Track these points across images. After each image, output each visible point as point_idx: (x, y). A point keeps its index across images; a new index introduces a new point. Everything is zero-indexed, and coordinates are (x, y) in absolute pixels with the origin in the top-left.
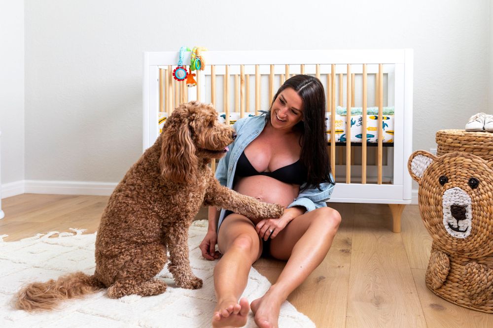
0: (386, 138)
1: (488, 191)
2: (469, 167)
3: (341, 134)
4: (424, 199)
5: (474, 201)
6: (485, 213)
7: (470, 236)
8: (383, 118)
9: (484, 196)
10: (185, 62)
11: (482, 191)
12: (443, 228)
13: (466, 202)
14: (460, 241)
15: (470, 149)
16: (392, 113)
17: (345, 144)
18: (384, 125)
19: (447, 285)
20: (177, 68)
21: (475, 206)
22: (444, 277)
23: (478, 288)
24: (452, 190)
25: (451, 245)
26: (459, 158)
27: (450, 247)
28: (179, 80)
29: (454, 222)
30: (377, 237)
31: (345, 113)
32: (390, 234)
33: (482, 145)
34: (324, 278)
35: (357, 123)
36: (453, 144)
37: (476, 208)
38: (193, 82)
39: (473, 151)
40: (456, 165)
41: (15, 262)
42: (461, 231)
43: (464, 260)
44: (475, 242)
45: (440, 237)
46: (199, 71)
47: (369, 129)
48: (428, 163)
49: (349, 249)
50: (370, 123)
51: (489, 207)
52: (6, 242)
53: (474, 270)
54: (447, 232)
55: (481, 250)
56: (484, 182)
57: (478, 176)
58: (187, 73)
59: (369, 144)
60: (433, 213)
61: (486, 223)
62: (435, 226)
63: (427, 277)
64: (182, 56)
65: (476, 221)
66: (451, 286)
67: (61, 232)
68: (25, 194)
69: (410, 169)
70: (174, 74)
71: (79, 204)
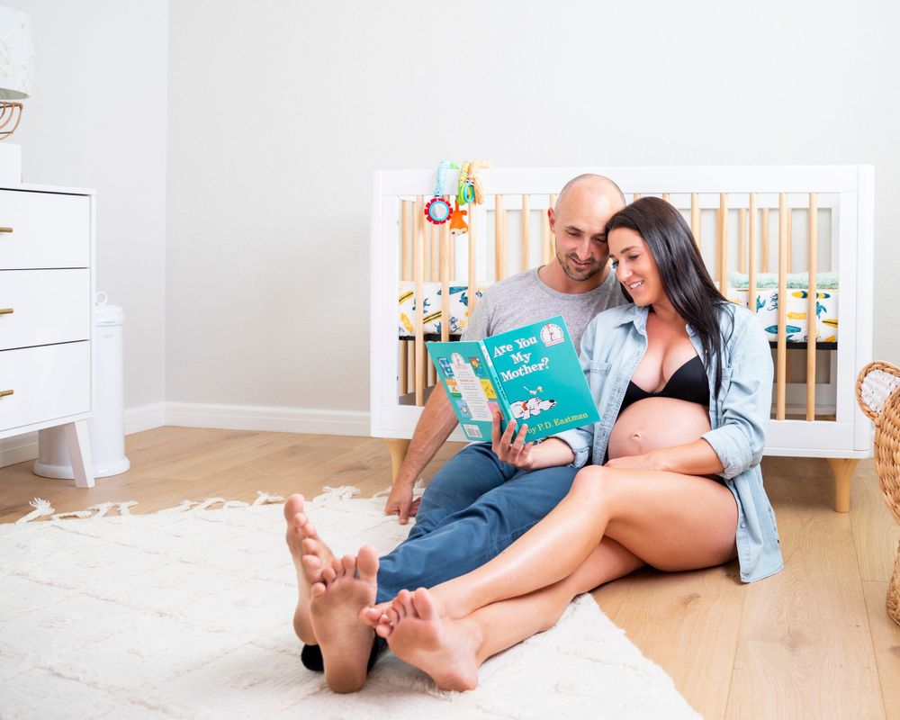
0: (824, 333)
4: (884, 454)
8: (818, 295)
10: (447, 189)
16: (834, 286)
18: (820, 309)
20: (433, 201)
28: (436, 222)
30: (805, 521)
31: (747, 286)
32: (830, 515)
34: (698, 597)
35: (769, 304)
38: (462, 225)
46: (473, 207)
47: (790, 316)
48: (893, 386)
50: (793, 304)
52: (134, 514)
58: (451, 210)
59: (791, 345)
63: (889, 598)
64: (442, 178)
67: (227, 500)
68: (165, 427)
69: (860, 396)
70: (427, 212)
71: (259, 447)
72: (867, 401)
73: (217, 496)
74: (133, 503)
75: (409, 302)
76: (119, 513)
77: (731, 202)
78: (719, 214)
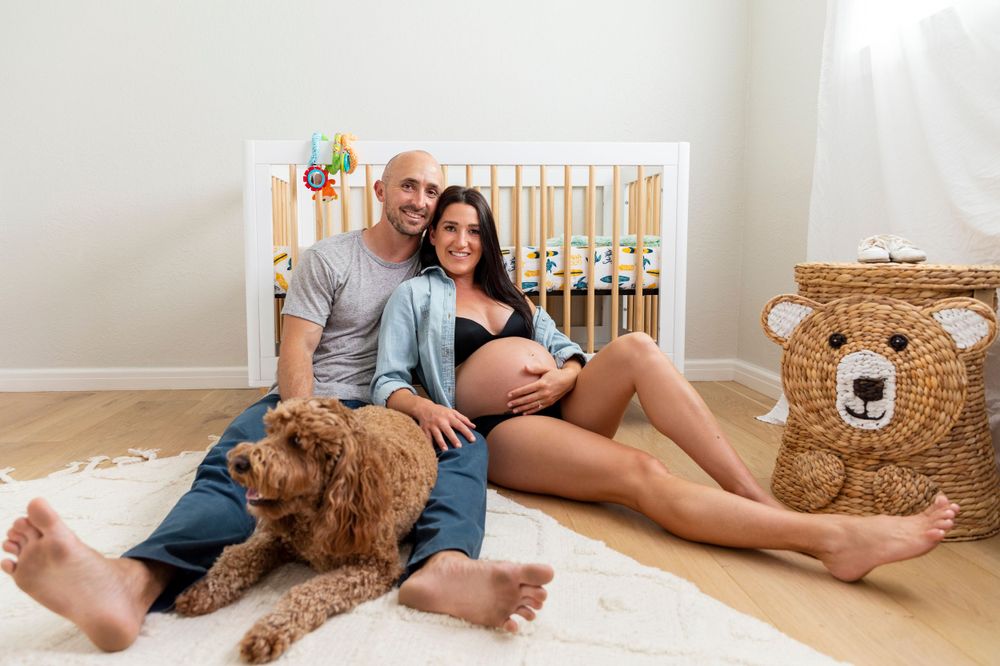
0: (648, 281)
1: (924, 354)
2: (888, 318)
3: (578, 277)
5: (901, 371)
6: (919, 389)
7: (889, 425)
8: (643, 251)
9: (917, 361)
11: (913, 353)
12: (836, 414)
13: (885, 373)
14: (867, 433)
15: (887, 290)
17: (585, 293)
19: (840, 502)
20: (311, 169)
21: (902, 377)
22: (837, 490)
23: (904, 504)
24: (857, 355)
25: (849, 440)
26: (866, 306)
27: (845, 444)
29: (858, 405)
33: (909, 282)
35: (604, 259)
36: (852, 284)
37: (904, 381)
38: (331, 193)
39: (891, 292)
40: (860, 315)
42: (871, 419)
43: (870, 462)
44: (898, 434)
45: (826, 428)
46: (345, 176)
48: (803, 315)
50: (624, 258)
51: (927, 379)
53: (895, 477)
54: (842, 422)
55: (906, 447)
56: (917, 341)
57: (905, 331)
59: (622, 292)
60: (815, 393)
61: (921, 403)
62: (818, 411)
64: (317, 149)
65: (903, 402)
66: (846, 503)
69: (766, 325)
70: (305, 179)
72: (774, 329)
75: (284, 263)
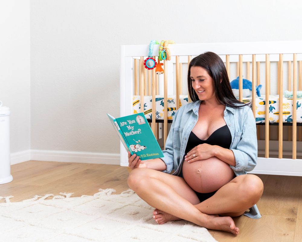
3: (288, 116)
10: (154, 53)
17: (291, 124)
20: (148, 59)
28: (149, 69)
31: (292, 97)
38: (161, 70)
41: (16, 220)
46: (166, 61)
49: (294, 218)
52: (12, 202)
58: (156, 63)
64: (151, 49)
67: (55, 195)
68: (31, 161)
70: (145, 64)
71: (71, 170)
73: (51, 193)
74: (11, 197)
75: (137, 105)
76: (5, 202)
77: (284, 59)
78: (278, 64)
